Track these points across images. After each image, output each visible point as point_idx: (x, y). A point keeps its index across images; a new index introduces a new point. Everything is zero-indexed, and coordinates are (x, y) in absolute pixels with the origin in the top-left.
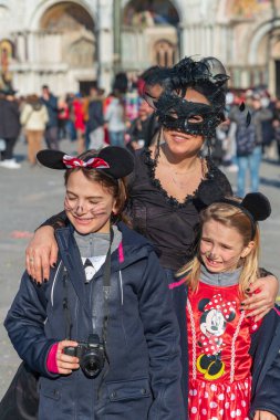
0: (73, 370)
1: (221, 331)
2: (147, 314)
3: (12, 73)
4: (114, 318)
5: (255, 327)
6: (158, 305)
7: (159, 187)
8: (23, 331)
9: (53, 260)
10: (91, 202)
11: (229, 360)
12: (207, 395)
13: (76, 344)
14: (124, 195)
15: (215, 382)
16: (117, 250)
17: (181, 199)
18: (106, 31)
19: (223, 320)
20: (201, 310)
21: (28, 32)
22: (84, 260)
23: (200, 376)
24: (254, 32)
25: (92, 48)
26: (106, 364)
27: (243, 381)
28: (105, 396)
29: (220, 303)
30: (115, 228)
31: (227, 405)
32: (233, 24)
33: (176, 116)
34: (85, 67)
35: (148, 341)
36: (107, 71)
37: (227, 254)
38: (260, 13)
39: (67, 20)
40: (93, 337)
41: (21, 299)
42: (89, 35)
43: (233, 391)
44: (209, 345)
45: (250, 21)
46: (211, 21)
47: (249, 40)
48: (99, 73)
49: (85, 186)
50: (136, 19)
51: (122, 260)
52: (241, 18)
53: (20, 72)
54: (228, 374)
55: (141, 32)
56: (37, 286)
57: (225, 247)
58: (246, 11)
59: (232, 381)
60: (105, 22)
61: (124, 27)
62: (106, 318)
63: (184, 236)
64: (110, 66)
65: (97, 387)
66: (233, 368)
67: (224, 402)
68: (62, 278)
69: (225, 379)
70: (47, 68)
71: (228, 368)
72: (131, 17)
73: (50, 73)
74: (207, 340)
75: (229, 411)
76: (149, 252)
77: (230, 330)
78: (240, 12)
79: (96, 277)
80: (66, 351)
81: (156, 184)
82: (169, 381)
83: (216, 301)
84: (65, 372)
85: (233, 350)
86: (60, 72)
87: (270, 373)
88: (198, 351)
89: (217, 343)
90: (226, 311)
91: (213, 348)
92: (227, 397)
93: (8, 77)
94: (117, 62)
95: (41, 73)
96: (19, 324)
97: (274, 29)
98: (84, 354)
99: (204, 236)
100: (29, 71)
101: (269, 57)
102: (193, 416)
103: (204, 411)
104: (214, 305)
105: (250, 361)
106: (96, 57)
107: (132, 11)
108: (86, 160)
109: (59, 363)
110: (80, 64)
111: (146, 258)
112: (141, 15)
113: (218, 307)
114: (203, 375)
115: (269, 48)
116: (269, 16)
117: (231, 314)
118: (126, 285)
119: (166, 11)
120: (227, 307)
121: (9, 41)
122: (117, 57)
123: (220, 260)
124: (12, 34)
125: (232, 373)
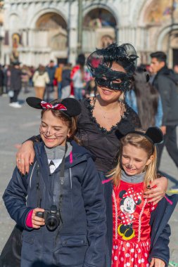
0: (41, 226)
1: (132, 211)
2: (86, 195)
3: (19, 52)
4: (66, 196)
5: (153, 208)
6: (92, 189)
7: (95, 122)
8: (13, 202)
9: (32, 161)
10: (55, 129)
11: (137, 228)
12: (124, 249)
13: (43, 210)
14: (74, 127)
15: (128, 241)
16: (69, 156)
17: (108, 129)
18: (74, 29)
19: (134, 204)
20: (121, 197)
21: (29, 29)
22: (49, 161)
23: (120, 238)
24: (161, 32)
25: (65, 39)
26: (61, 223)
27: (145, 241)
28: (60, 243)
29: (132, 193)
30: (68, 144)
31: (136, 256)
32: (148, 27)
33: (106, 79)
34: (61, 50)
35: (87, 211)
36: (73, 52)
37: (139, 165)
38: (164, 21)
39: (51, 23)
40: (54, 207)
41: (13, 183)
42: (64, 32)
43: (140, 247)
44: (126, 219)
45: (159, 25)
46: (135, 26)
47: (157, 36)
48: (69, 53)
49: (52, 120)
50: (91, 23)
51: (71, 162)
52: (153, 24)
53: (24, 52)
54: (137, 237)
55: (94, 30)
56: (22, 176)
57: (137, 160)
58: (156, 20)
59: (139, 241)
60: (73, 24)
61: (85, 27)
62: (61, 196)
63: (111, 151)
64: (75, 50)
65: (55, 237)
66: (140, 233)
67: (134, 253)
68: (37, 171)
69: (135, 240)
70: (39, 50)
71: (137, 233)
72: (88, 22)
73: (40, 53)
74: (124, 215)
75: (137, 259)
76: (88, 158)
77: (138, 210)
78: (152, 20)
79: (56, 172)
80: (37, 214)
81: (93, 120)
82: (98, 235)
83: (130, 192)
84: (36, 227)
85: (140, 222)
86: (46, 53)
87: (162, 236)
88: (119, 222)
89: (130, 218)
90: (135, 198)
91: (127, 220)
92: (136, 250)
93: (17, 54)
94: (80, 48)
95: (36, 53)
96: (11, 198)
97: (172, 30)
98: (48, 216)
99: (124, 154)
100: (29, 52)
101: (169, 47)
102: (114, 261)
103: (122, 259)
104: (129, 195)
105: (149, 229)
106: (67, 44)
107: (89, 18)
108: (54, 105)
109: (33, 221)
110: (58, 48)
111: (86, 161)
112: (94, 21)
113: (131, 196)
114: (121, 237)
115: (169, 42)
116: (169, 23)
117: (138, 200)
118: (74, 176)
119: (109, 19)
120: (137, 196)
121: (18, 34)
122: (79, 45)
123: (134, 168)
124: (20, 30)
125: (139, 236)
